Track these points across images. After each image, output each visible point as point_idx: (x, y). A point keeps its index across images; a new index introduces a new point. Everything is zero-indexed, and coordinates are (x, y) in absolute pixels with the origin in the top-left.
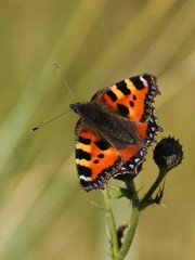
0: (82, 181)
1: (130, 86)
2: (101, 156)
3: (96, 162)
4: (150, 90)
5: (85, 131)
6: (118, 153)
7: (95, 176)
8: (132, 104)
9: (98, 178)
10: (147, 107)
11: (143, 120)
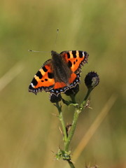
0: (31, 86)
1: (77, 54)
2: (46, 80)
3: (42, 81)
4: (84, 60)
5: (49, 65)
6: (54, 83)
7: (37, 87)
8: (74, 63)
9: (37, 89)
10: (80, 67)
11: (76, 72)
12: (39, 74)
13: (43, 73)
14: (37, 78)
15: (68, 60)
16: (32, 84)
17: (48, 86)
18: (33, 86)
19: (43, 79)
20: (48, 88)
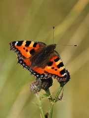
12: (28, 43)
13: (31, 45)
14: (24, 43)
15: (53, 60)
16: (17, 42)
17: (23, 54)
18: (16, 44)
19: (26, 48)
20: (21, 56)
